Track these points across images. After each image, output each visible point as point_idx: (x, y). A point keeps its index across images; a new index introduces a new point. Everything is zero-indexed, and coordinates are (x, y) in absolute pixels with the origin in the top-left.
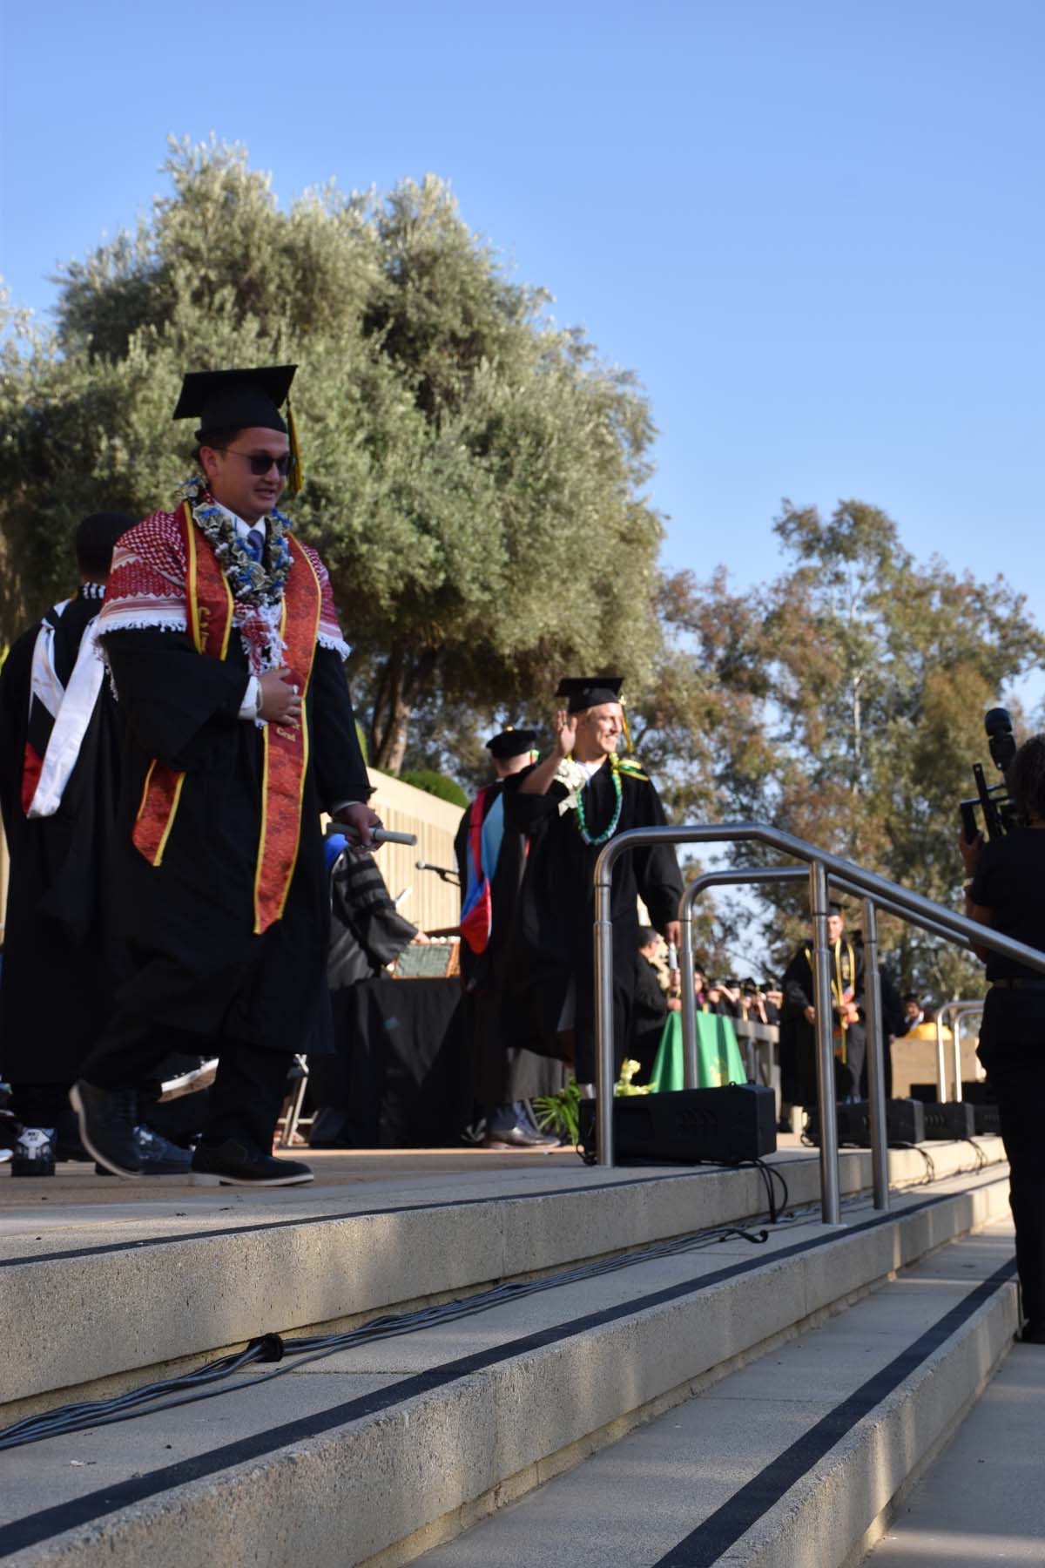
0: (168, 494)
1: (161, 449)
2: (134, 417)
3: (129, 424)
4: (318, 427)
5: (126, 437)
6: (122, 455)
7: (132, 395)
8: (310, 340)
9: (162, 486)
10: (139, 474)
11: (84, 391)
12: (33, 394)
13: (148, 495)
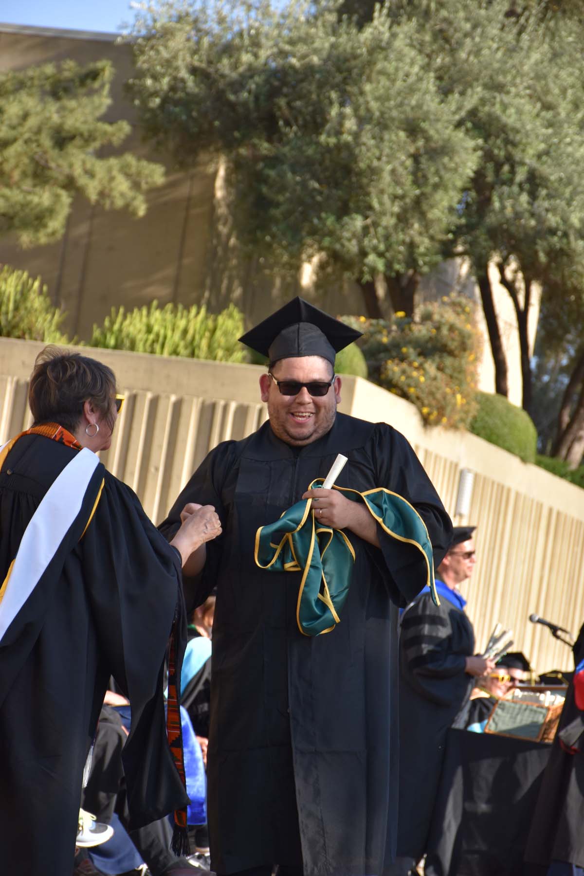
0: (389, 167)
1: (389, 122)
2: (368, 87)
3: (362, 93)
4: (548, 115)
5: (356, 110)
6: (350, 124)
7: (371, 63)
8: (556, 24)
9: (384, 159)
10: (364, 144)
11: (325, 54)
12: (275, 50)
13: (369, 167)
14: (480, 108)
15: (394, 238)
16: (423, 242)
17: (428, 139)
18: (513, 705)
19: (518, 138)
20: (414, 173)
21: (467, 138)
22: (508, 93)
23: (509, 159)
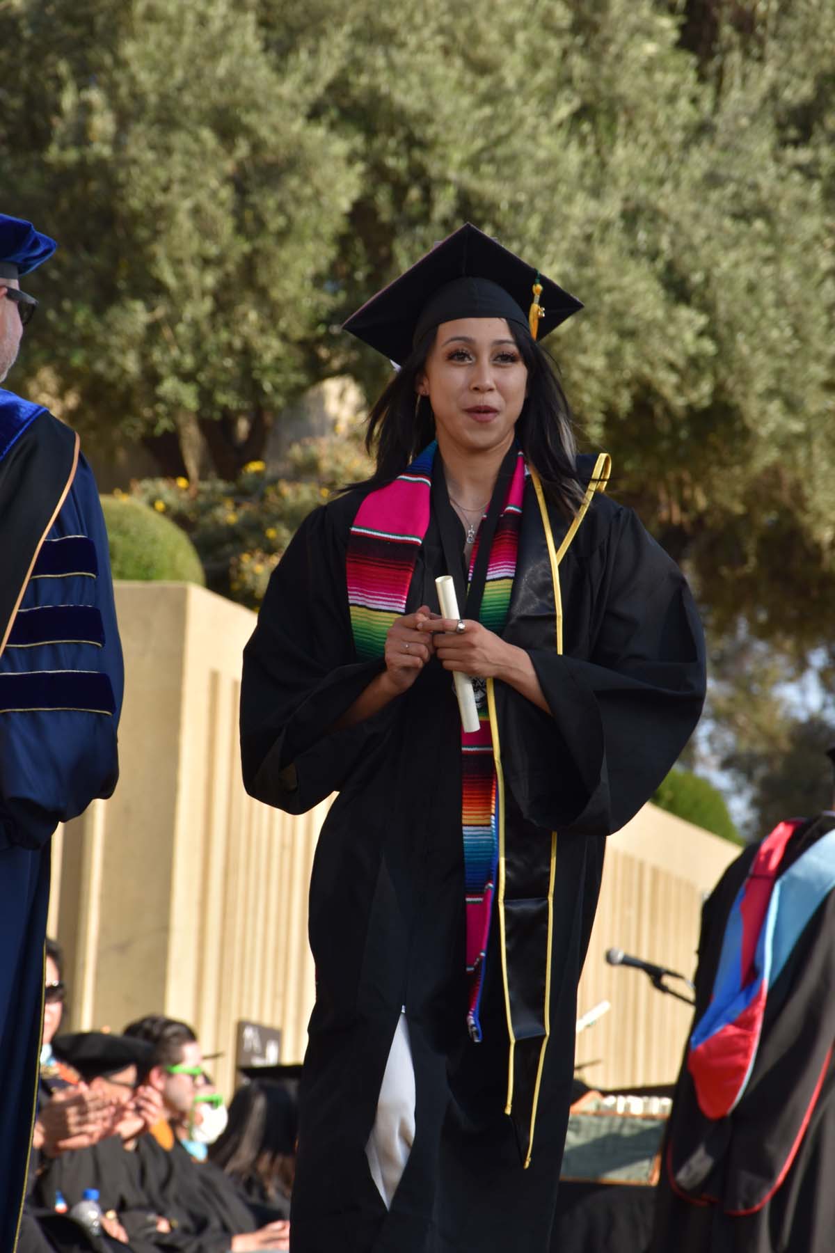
0: (187, 204)
1: (179, 115)
2: (129, 49)
3: (121, 63)
4: (484, 84)
5: (111, 90)
6: (103, 123)
9: (176, 188)
10: (135, 162)
13: (148, 205)
14: (352, 78)
15: (211, 343)
16: (268, 347)
17: (257, 147)
18: (595, 1120)
19: (430, 131)
20: (237, 213)
21: (333, 137)
22: (402, 45)
23: (418, 174)
